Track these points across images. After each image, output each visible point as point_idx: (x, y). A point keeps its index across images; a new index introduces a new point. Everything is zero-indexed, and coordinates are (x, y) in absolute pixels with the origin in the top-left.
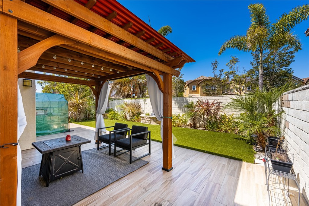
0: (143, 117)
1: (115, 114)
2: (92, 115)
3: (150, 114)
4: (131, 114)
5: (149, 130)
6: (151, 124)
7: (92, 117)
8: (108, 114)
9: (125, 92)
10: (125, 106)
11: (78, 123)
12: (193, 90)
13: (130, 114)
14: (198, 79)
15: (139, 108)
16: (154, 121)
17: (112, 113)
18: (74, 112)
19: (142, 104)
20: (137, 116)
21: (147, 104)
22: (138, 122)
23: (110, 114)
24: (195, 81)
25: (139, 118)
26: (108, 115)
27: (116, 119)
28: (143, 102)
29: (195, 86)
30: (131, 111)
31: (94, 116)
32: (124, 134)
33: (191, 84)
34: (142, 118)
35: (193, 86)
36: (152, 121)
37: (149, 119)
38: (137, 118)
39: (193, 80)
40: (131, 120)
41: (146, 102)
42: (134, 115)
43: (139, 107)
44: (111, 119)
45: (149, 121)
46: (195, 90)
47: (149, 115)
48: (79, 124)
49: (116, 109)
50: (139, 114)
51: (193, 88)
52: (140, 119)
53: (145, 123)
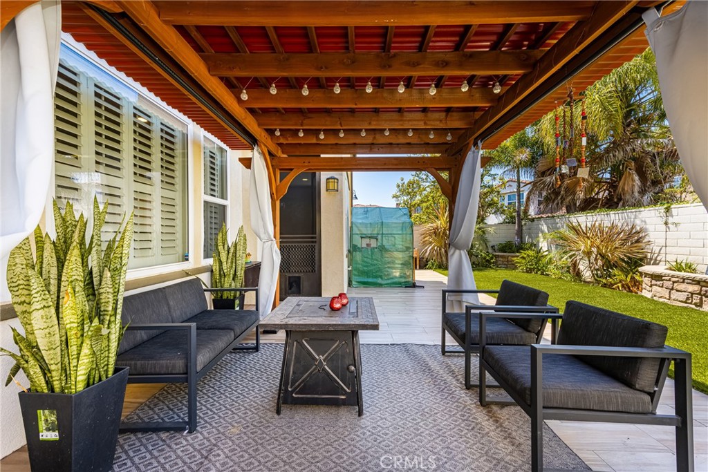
0: (658, 277)
1: (538, 258)
2: (477, 256)
3: (701, 268)
4: (596, 259)
5: (672, 343)
6: (706, 308)
7: (477, 263)
8: (518, 256)
9: (574, 193)
10: (571, 235)
11: (443, 272)
13: (592, 259)
15: (637, 241)
17: (528, 255)
18: (436, 248)
19: (650, 228)
20: (622, 271)
21: (680, 227)
22: (631, 292)
23: (523, 258)
25: (632, 278)
26: (516, 260)
27: (542, 274)
28: (661, 221)
30: (594, 250)
31: (480, 260)
32: (530, 326)
34: (646, 280)
37: (694, 288)
38: (623, 277)
40: (598, 282)
41: (670, 220)
42: (609, 265)
43: (634, 237)
44: (527, 272)
45: (692, 294)
47: (694, 271)
48: (443, 274)
49: (543, 245)
50: (634, 263)
52: (637, 284)
53: (665, 298)
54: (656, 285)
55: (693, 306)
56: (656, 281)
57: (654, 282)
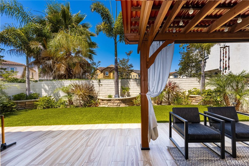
3: (113, 96)
6: (121, 106)
12: (106, 75)
14: (110, 67)
16: (124, 103)
19: (95, 86)
21: (102, 86)
24: (108, 68)
28: (98, 84)
29: (108, 72)
33: (105, 70)
34: (105, 102)
35: (106, 72)
36: (122, 103)
37: (118, 102)
39: (106, 67)
41: (100, 84)
43: (91, 89)
45: (118, 103)
46: (108, 75)
51: (106, 73)
53: (112, 106)
54: (109, 103)
55: (118, 106)
56: (109, 101)
57: (108, 102)
